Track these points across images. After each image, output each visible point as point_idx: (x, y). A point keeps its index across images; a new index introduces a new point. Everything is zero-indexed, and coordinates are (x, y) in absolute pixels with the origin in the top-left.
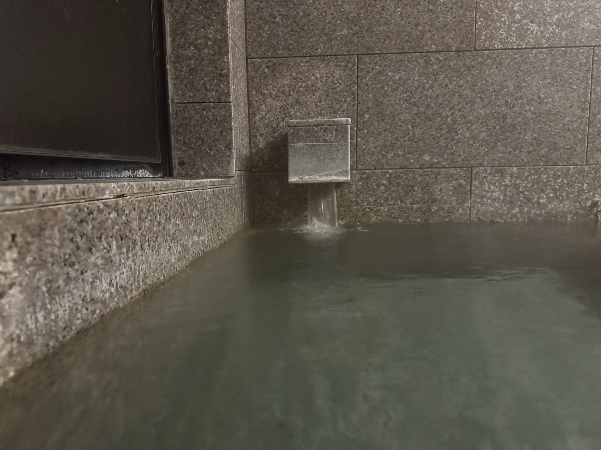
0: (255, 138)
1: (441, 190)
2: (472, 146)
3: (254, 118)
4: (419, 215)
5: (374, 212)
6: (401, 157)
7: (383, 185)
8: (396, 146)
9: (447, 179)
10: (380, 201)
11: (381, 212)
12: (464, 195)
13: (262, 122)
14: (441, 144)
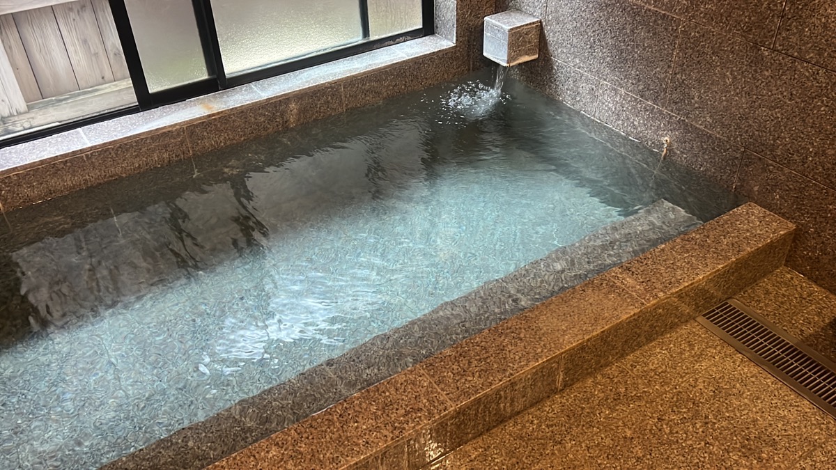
2: (602, 64)
5: (549, 85)
7: (554, 69)
9: (586, 81)
11: (552, 87)
12: (594, 97)
14: (586, 55)
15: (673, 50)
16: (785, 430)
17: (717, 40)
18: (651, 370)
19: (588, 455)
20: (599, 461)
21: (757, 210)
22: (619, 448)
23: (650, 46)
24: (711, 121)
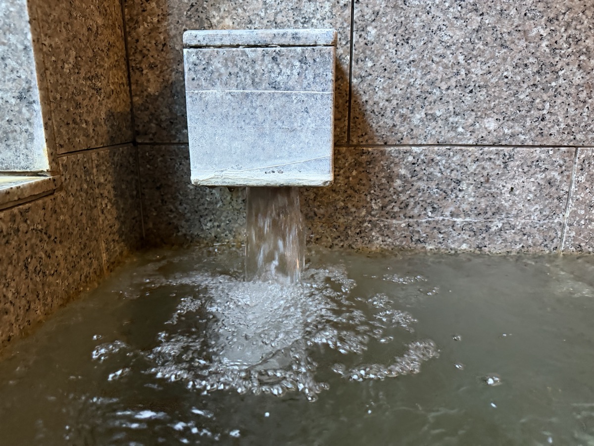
0: (138, 73)
1: (512, 189)
2: (585, 102)
3: (135, 28)
4: (466, 237)
5: (381, 228)
6: (440, 121)
7: (399, 176)
8: (431, 98)
9: (526, 169)
10: (392, 208)
11: (392, 229)
12: (556, 200)
13: (151, 37)
14: (521, 97)
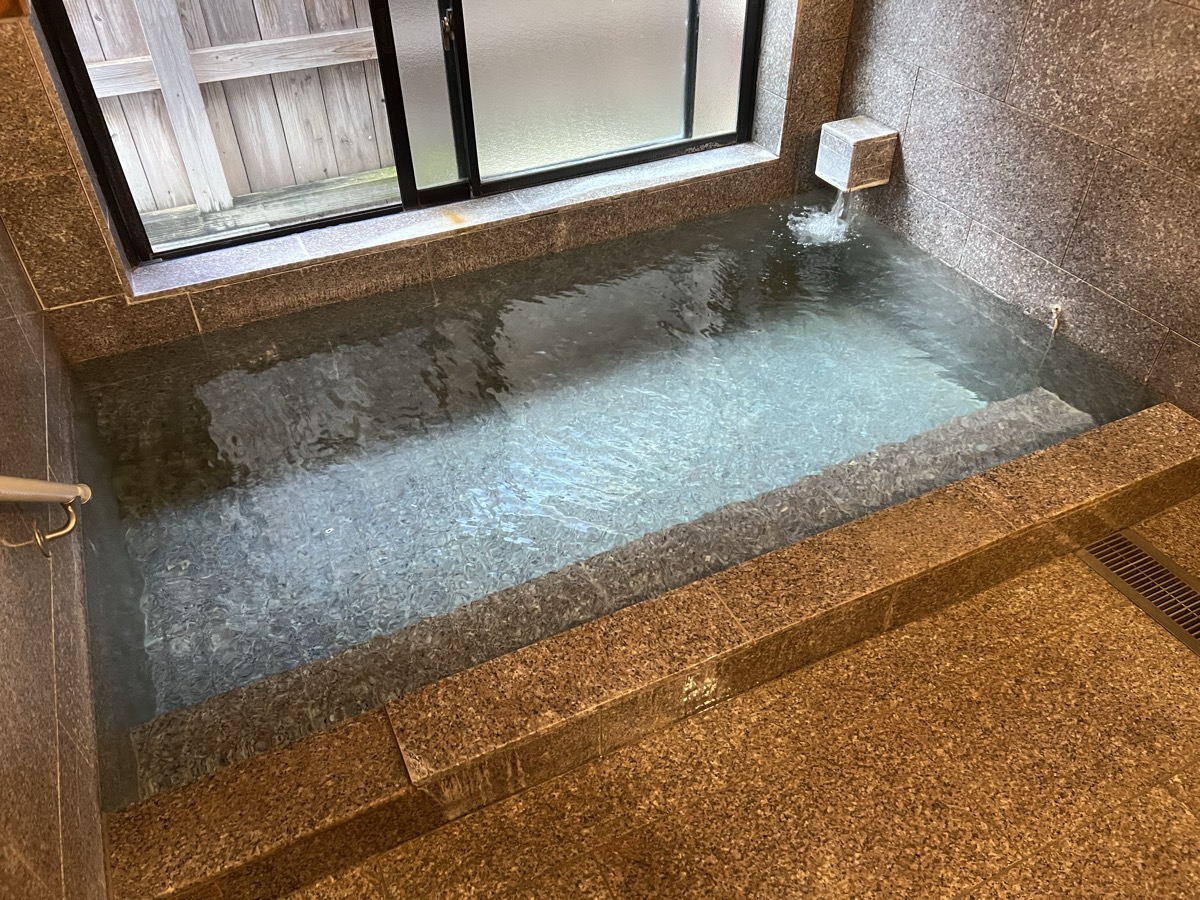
1: (946, 227)
2: (978, 198)
3: (843, 93)
4: (927, 242)
5: (899, 221)
6: (927, 181)
7: (910, 200)
8: (926, 169)
9: (953, 219)
10: (905, 213)
11: (903, 224)
12: (961, 241)
13: (847, 99)
14: (956, 184)
15: (1083, 187)
16: (1189, 713)
17: (1148, 179)
18: (1011, 614)
19: (920, 718)
20: (933, 728)
21: (1177, 413)
22: (960, 713)
23: (1050, 179)
24: (1125, 288)
